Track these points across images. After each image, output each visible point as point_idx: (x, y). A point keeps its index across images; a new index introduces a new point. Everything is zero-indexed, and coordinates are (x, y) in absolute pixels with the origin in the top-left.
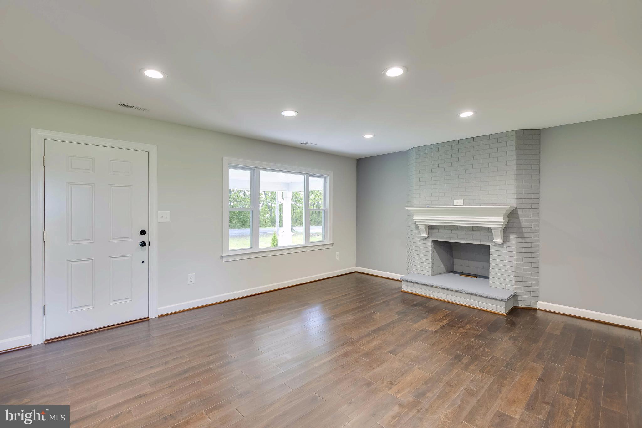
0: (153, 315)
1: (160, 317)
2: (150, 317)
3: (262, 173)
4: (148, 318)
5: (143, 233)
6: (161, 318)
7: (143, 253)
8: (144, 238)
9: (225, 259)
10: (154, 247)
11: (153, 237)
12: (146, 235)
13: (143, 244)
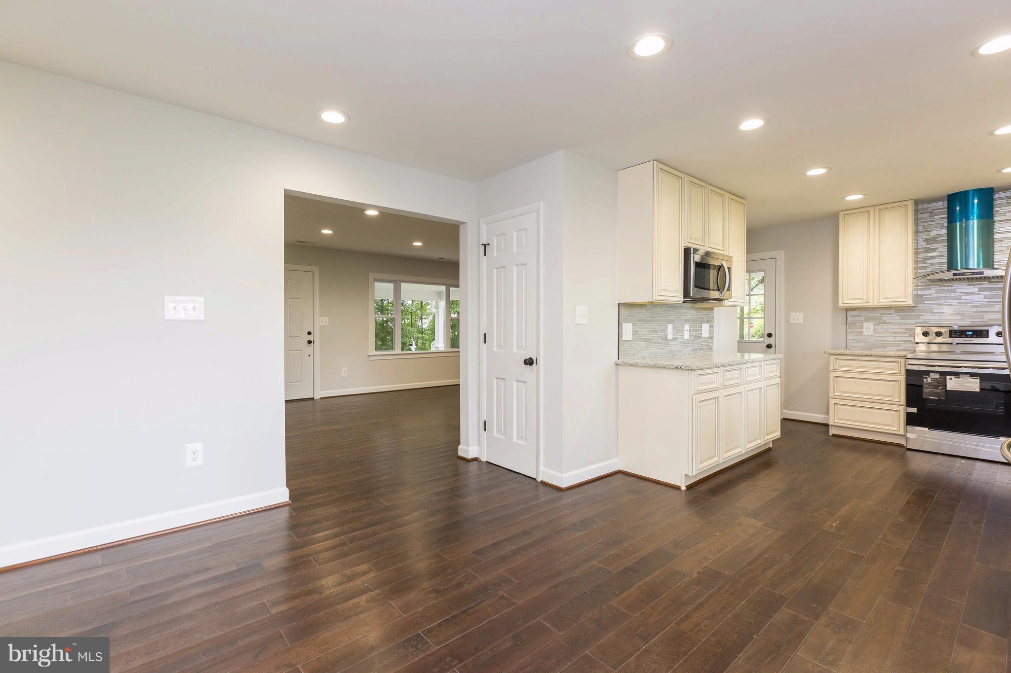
0: (317, 397)
1: (321, 398)
2: (315, 398)
3: (403, 284)
4: (313, 398)
5: (309, 333)
6: (322, 400)
7: (309, 349)
8: (310, 338)
9: (371, 358)
10: (317, 344)
11: (316, 337)
12: (312, 335)
13: (310, 342)
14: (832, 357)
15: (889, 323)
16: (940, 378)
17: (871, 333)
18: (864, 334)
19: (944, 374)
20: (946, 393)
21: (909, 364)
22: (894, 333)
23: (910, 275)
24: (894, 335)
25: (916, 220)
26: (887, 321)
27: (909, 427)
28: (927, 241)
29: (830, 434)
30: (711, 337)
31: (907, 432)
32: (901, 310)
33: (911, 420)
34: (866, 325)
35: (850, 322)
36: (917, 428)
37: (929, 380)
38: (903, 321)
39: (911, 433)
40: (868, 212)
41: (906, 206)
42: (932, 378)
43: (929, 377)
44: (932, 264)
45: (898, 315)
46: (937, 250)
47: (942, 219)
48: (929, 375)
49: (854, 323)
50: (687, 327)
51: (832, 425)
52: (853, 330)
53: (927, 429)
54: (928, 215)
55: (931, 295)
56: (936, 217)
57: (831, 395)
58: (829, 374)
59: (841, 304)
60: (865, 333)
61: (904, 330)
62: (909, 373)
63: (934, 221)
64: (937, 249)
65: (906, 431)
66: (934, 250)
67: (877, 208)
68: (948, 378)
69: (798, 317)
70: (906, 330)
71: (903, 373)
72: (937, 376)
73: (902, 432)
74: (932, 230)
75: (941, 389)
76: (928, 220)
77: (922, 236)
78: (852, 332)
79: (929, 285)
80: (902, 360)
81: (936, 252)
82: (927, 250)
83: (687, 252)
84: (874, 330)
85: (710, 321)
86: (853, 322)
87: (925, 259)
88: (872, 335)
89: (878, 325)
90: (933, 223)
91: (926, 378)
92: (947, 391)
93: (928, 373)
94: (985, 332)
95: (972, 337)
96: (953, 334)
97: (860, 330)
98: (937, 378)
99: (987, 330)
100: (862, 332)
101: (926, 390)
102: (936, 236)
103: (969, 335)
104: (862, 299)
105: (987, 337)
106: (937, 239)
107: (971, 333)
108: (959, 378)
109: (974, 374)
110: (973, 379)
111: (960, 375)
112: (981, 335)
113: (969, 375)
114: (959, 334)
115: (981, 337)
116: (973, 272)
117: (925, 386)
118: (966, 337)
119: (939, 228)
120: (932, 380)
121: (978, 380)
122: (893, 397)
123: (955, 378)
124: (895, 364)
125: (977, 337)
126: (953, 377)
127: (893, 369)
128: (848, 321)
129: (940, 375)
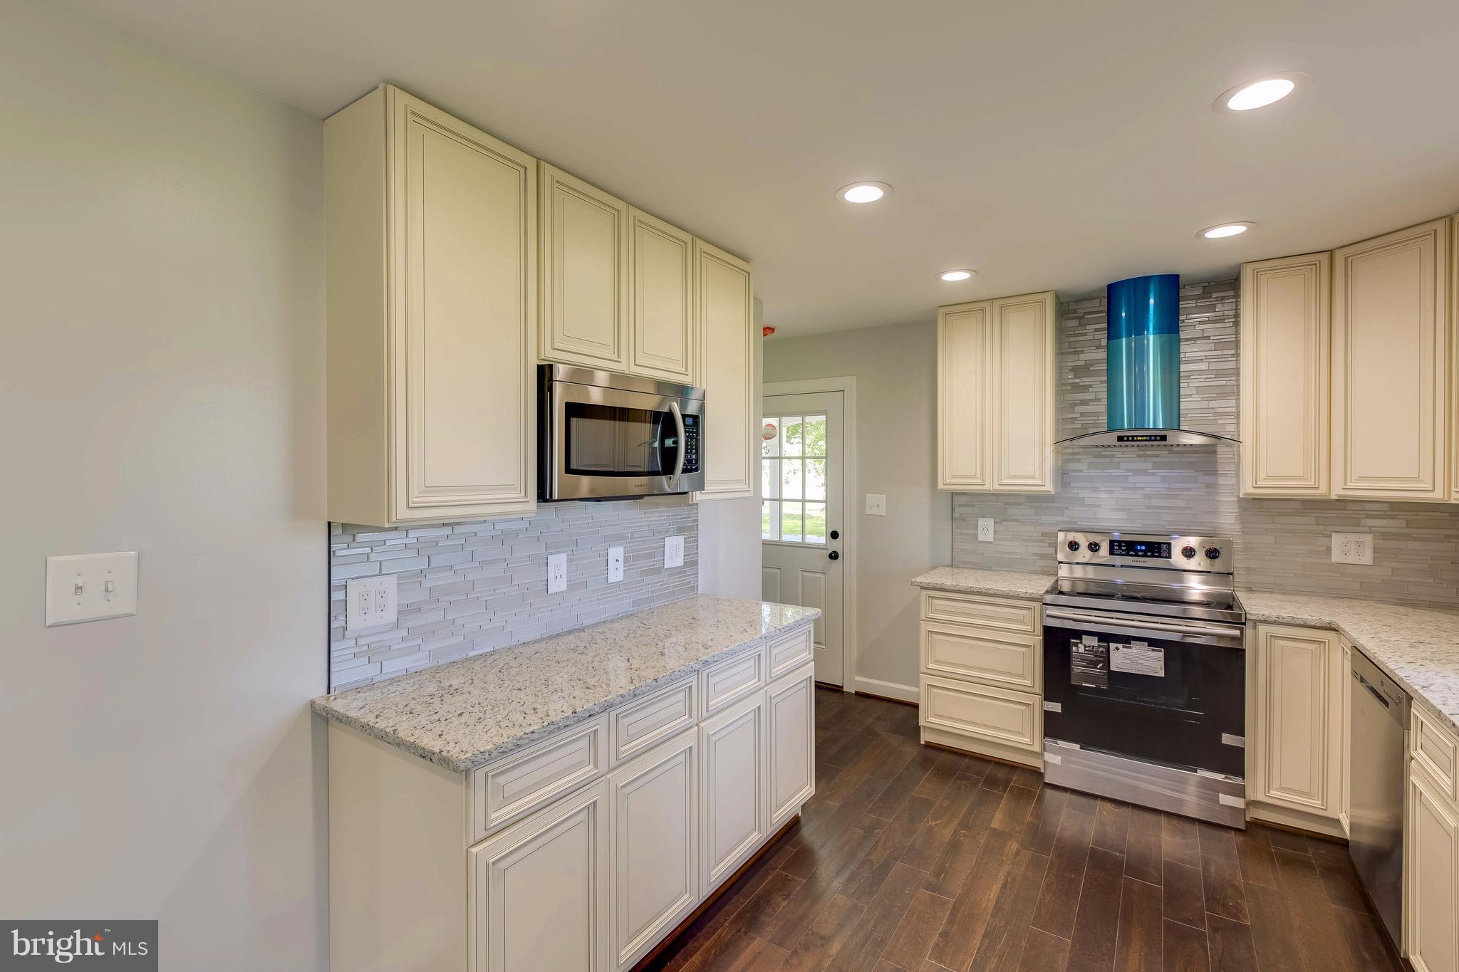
14: (924, 592)
15: (1018, 521)
16: (1099, 646)
17: (991, 537)
18: (980, 539)
19: (1105, 638)
20: (1109, 676)
21: (1047, 616)
22: (1025, 540)
23: (1050, 437)
24: (1027, 543)
25: (1061, 333)
26: (1014, 518)
27: (1049, 742)
28: (1075, 370)
29: (922, 742)
30: (691, 563)
31: (1045, 750)
32: (1035, 500)
33: (1053, 728)
34: (981, 522)
35: (958, 515)
36: (1062, 744)
37: (1081, 649)
38: (1038, 517)
39: (1051, 752)
40: (983, 310)
41: (1043, 302)
42: (1085, 646)
43: (1081, 643)
44: (1082, 414)
45: (1031, 507)
46: (1090, 390)
47: (1097, 331)
48: (1081, 639)
49: (964, 520)
50: (617, 553)
51: (924, 727)
52: (962, 531)
53: (1077, 747)
54: (1076, 323)
55: (1081, 471)
56: (1088, 327)
57: (923, 669)
58: (918, 624)
59: (940, 486)
60: (981, 537)
61: (1040, 535)
62: (1048, 631)
63: (1085, 334)
64: (1091, 386)
65: (1044, 748)
66: (1085, 388)
67: (997, 303)
68: (1113, 646)
69: (877, 503)
70: (1043, 534)
71: (1039, 631)
72: (1093, 641)
73: (1037, 748)
74: (1082, 352)
75: (1101, 668)
76: (1076, 332)
77: (1071, 362)
78: (960, 533)
79: (1078, 454)
80: (1037, 605)
81: (1088, 392)
82: (1076, 388)
83: (545, 374)
84: (995, 532)
85: (689, 530)
86: (963, 516)
87: (1074, 405)
88: (992, 542)
89: (1000, 523)
90: (1083, 338)
91: (1076, 645)
92: (1111, 673)
93: (1078, 634)
94: (1165, 546)
95: (1145, 556)
96: (1116, 548)
97: (973, 532)
98: (1093, 647)
99: (1169, 544)
100: (976, 536)
101: (1076, 669)
102: (1090, 362)
103: (1141, 551)
104: (974, 477)
105: (1169, 557)
106: (1091, 368)
107: (1143, 548)
108: (1130, 648)
109: (1153, 643)
110: (1153, 650)
111: (1132, 642)
112: (1160, 552)
113: (1147, 643)
114: (1124, 548)
115: (1160, 556)
116: (1150, 436)
117: (1075, 661)
118: (1137, 555)
119: (1095, 348)
120: (1085, 650)
121: (1161, 655)
122: (1022, 676)
123: (1124, 647)
124: (1025, 612)
125: (1152, 556)
126: (1120, 646)
127: (1022, 622)
128: (955, 515)
129: (1099, 641)
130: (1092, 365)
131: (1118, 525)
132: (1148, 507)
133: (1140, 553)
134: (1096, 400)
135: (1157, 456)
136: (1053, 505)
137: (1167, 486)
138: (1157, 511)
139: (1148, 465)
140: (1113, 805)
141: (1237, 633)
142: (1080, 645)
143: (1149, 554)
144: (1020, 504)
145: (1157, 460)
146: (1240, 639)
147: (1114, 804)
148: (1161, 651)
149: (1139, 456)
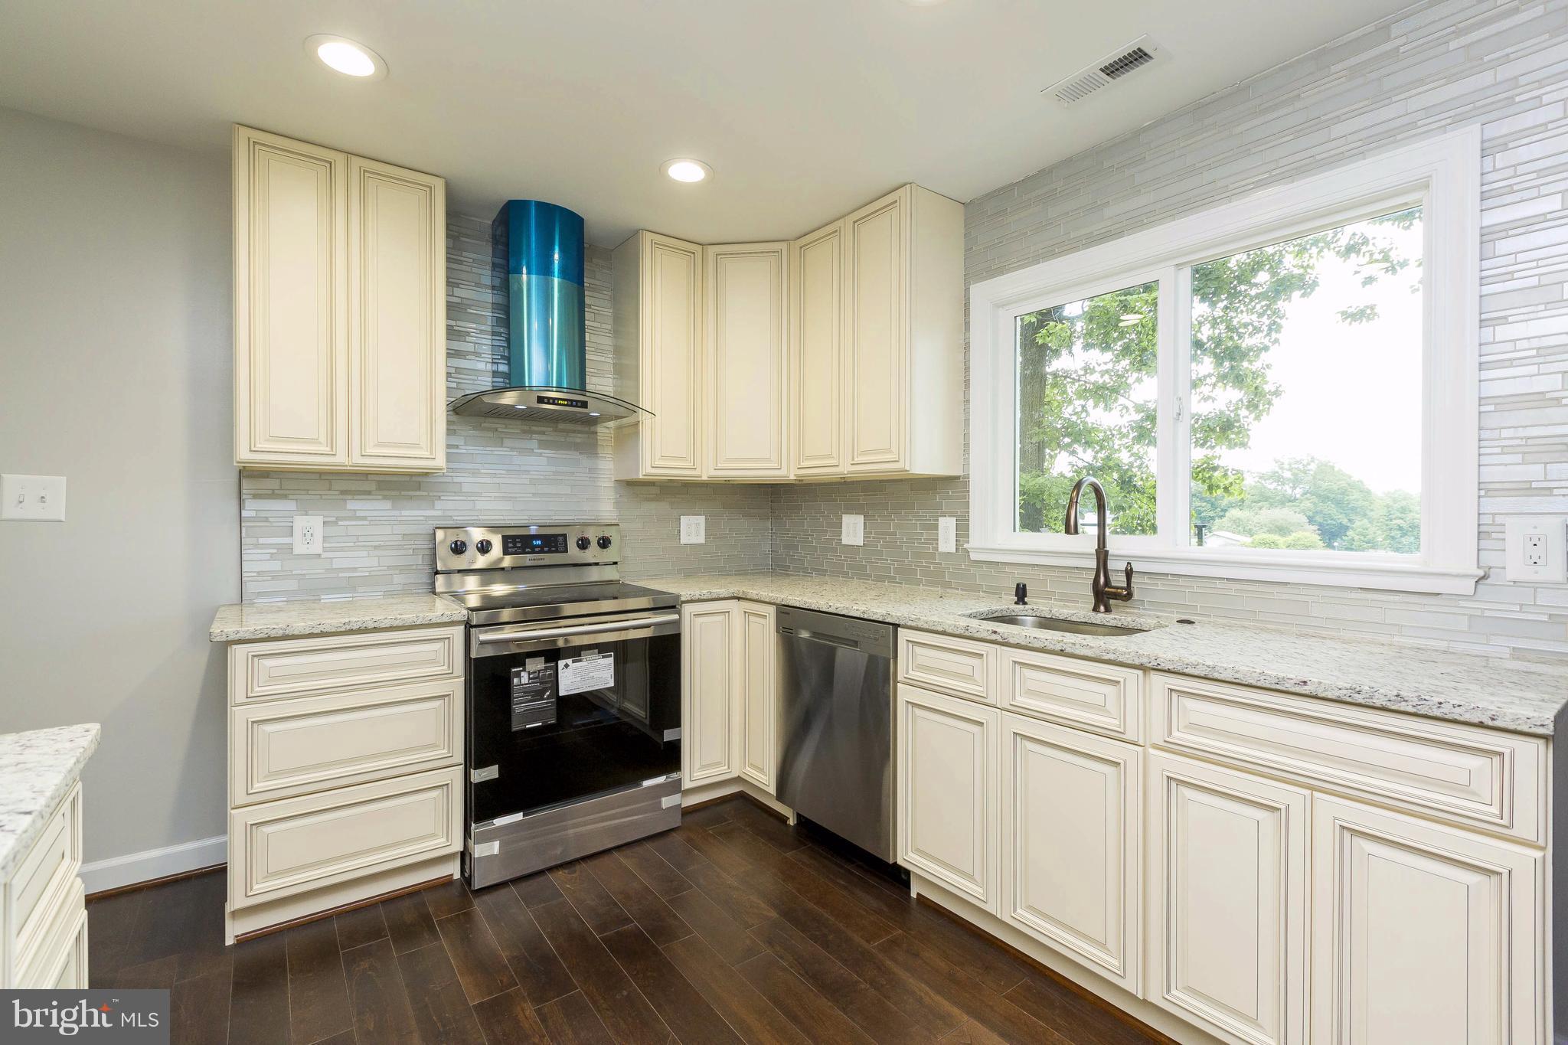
15: (364, 518)
16: (546, 668)
17: (317, 547)
18: (296, 551)
19: (552, 656)
20: (558, 706)
21: (474, 644)
22: (376, 548)
24: (377, 552)
26: (358, 514)
27: (478, 829)
31: (469, 840)
34: (300, 523)
35: (253, 514)
36: (498, 822)
37: (525, 678)
38: (396, 513)
39: (482, 838)
40: (330, 164)
42: (529, 674)
43: (524, 670)
48: (523, 665)
49: (266, 519)
52: (261, 541)
53: (518, 816)
59: (241, 455)
60: (300, 548)
61: (400, 537)
62: (474, 665)
65: (468, 838)
68: (561, 663)
71: (460, 668)
72: (539, 665)
73: (458, 846)
75: (548, 697)
78: (257, 546)
84: (325, 539)
86: (263, 514)
88: (318, 555)
89: (336, 523)
91: (519, 674)
92: (560, 701)
93: (519, 660)
94: (561, 538)
95: (542, 552)
96: (510, 545)
97: (287, 540)
98: (539, 671)
99: (565, 536)
100: (290, 548)
101: (518, 708)
102: (468, 302)
103: (538, 546)
104: (314, 441)
105: (566, 551)
106: (469, 310)
107: (539, 542)
108: (580, 661)
109: (602, 648)
110: (604, 657)
111: (582, 653)
112: (556, 546)
113: (596, 651)
114: (519, 545)
115: (557, 551)
116: (572, 401)
117: (516, 696)
118: (533, 552)
119: (473, 284)
120: (530, 679)
121: (611, 660)
122: (433, 746)
123: (573, 662)
124: (437, 646)
125: (550, 552)
126: (569, 661)
127: (432, 662)
128: (244, 513)
129: (546, 662)
130: (470, 307)
131: (502, 518)
132: (534, 494)
133: (537, 550)
134: (477, 354)
135: (543, 433)
136: (418, 493)
137: (553, 469)
138: (543, 499)
139: (534, 444)
140: (566, 871)
141: (676, 617)
142: (523, 674)
143: (546, 549)
144: (369, 493)
145: (544, 438)
146: (677, 623)
147: (565, 869)
148: (611, 656)
149: (524, 432)
